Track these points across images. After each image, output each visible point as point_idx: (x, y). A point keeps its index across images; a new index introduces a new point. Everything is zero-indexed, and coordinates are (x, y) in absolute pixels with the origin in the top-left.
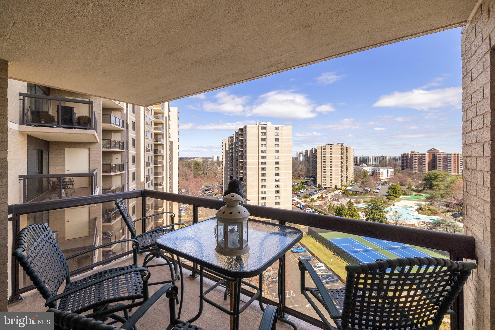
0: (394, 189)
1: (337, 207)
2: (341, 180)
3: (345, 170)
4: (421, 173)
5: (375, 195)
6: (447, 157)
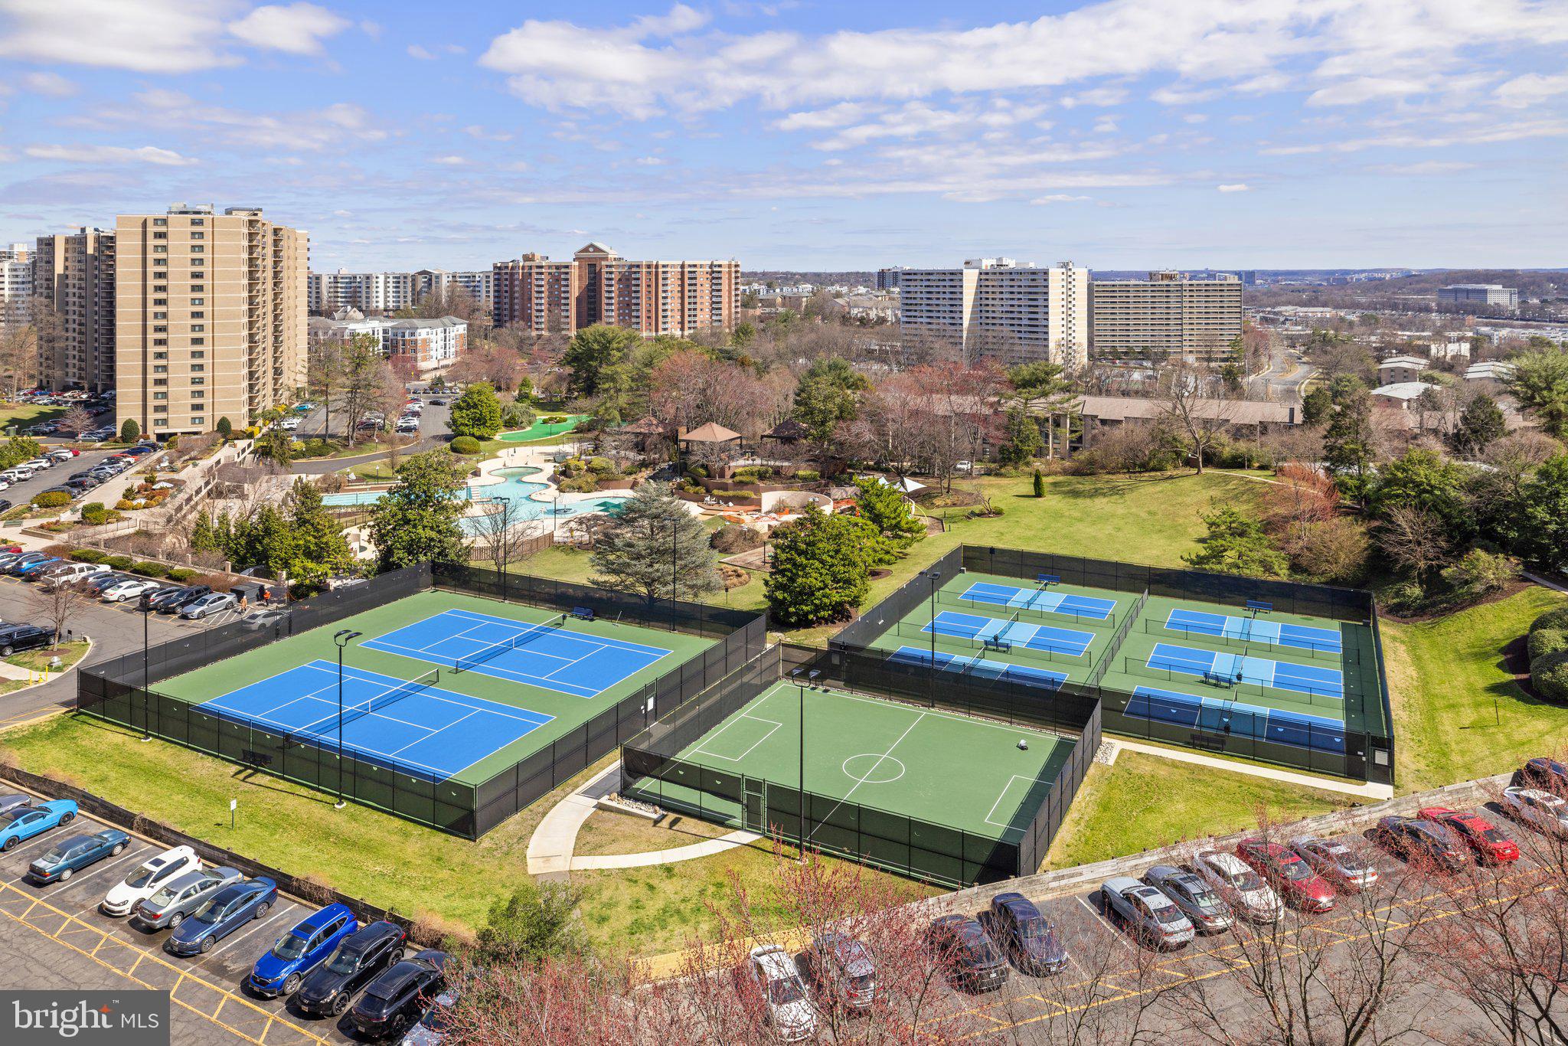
0: (475, 406)
1: (240, 526)
2: (251, 387)
3: (270, 340)
4: (557, 335)
5: (402, 440)
6: (629, 277)
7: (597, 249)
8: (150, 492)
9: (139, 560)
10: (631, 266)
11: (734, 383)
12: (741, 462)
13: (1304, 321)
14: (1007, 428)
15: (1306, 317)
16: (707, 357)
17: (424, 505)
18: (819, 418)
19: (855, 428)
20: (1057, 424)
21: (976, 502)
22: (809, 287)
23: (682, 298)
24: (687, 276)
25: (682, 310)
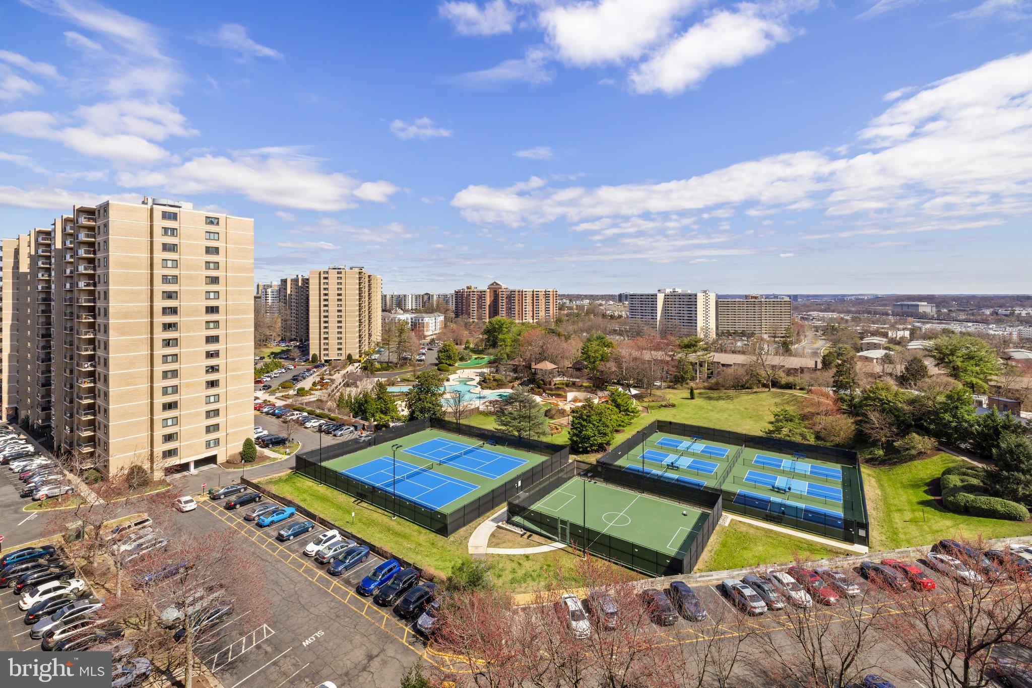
0: (447, 351)
1: (356, 399)
2: (360, 341)
3: (367, 322)
4: (481, 322)
5: (419, 365)
6: (511, 296)
7: (497, 284)
8: (321, 383)
9: (318, 411)
10: (511, 292)
11: (555, 343)
12: (558, 379)
13: (823, 319)
14: (677, 367)
15: (824, 317)
16: (543, 332)
17: (427, 392)
18: (592, 360)
19: (608, 365)
20: (701, 366)
21: (663, 401)
22: (588, 301)
23: (533, 306)
24: (535, 296)
25: (533, 311)
